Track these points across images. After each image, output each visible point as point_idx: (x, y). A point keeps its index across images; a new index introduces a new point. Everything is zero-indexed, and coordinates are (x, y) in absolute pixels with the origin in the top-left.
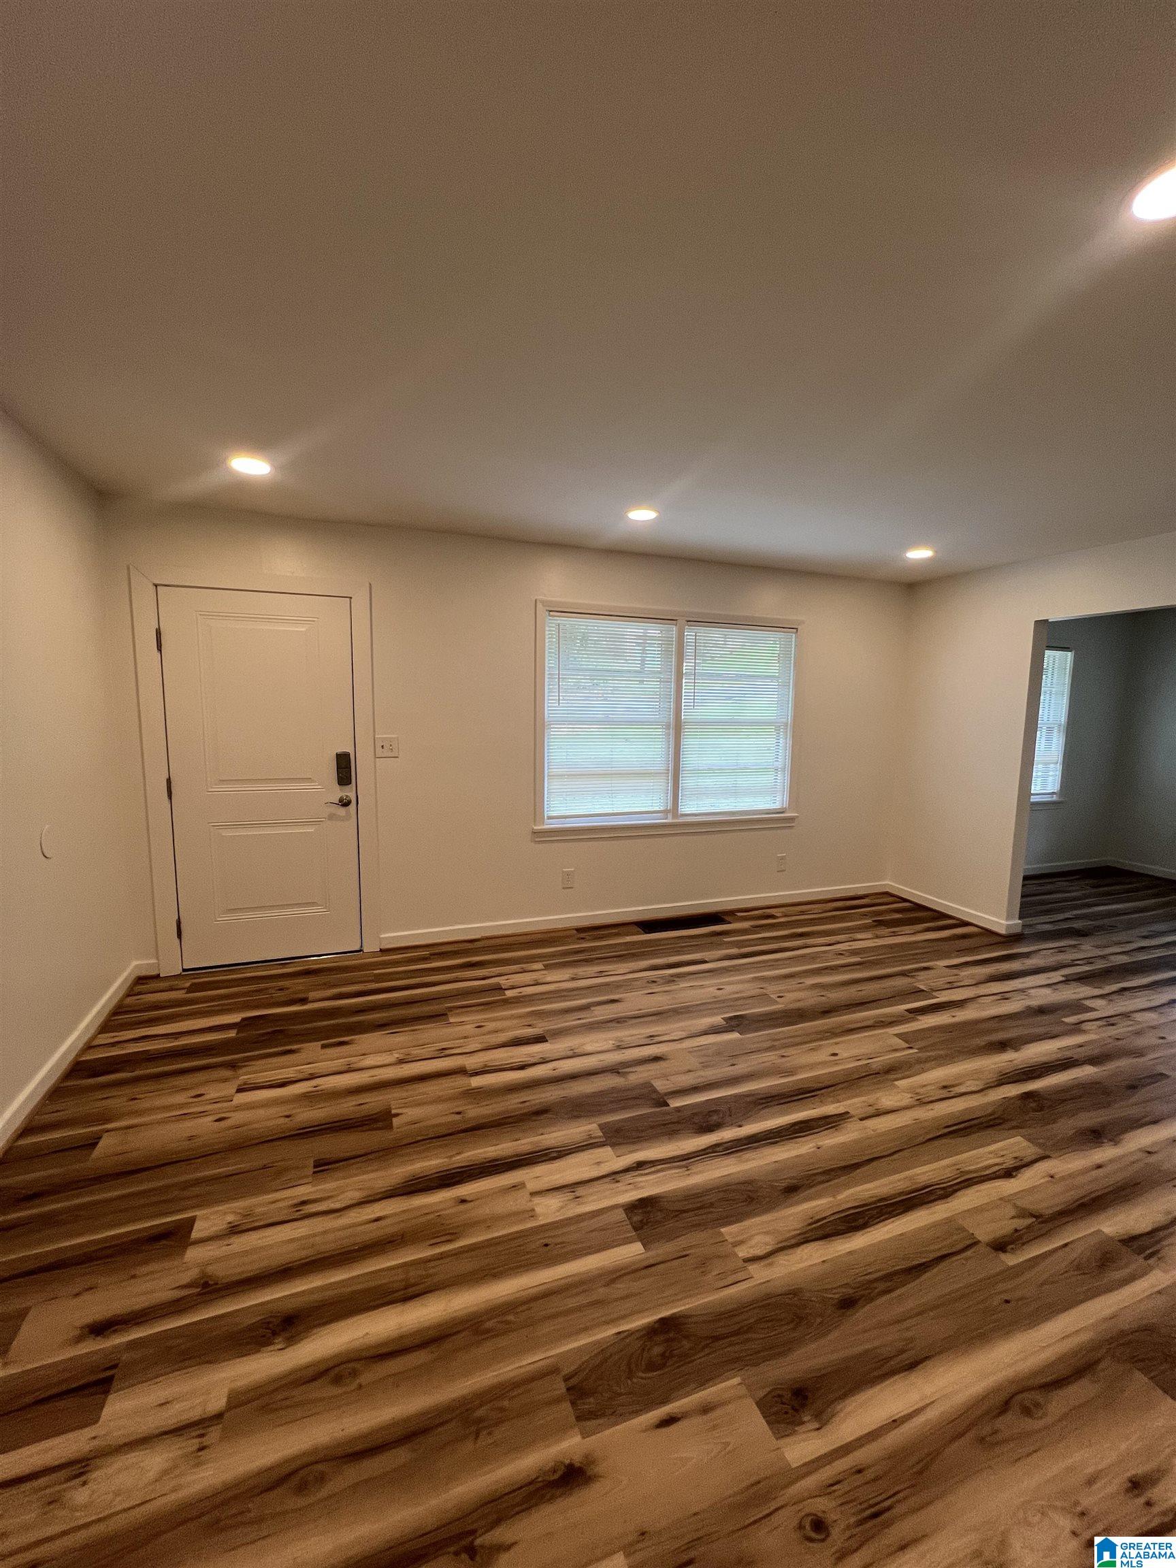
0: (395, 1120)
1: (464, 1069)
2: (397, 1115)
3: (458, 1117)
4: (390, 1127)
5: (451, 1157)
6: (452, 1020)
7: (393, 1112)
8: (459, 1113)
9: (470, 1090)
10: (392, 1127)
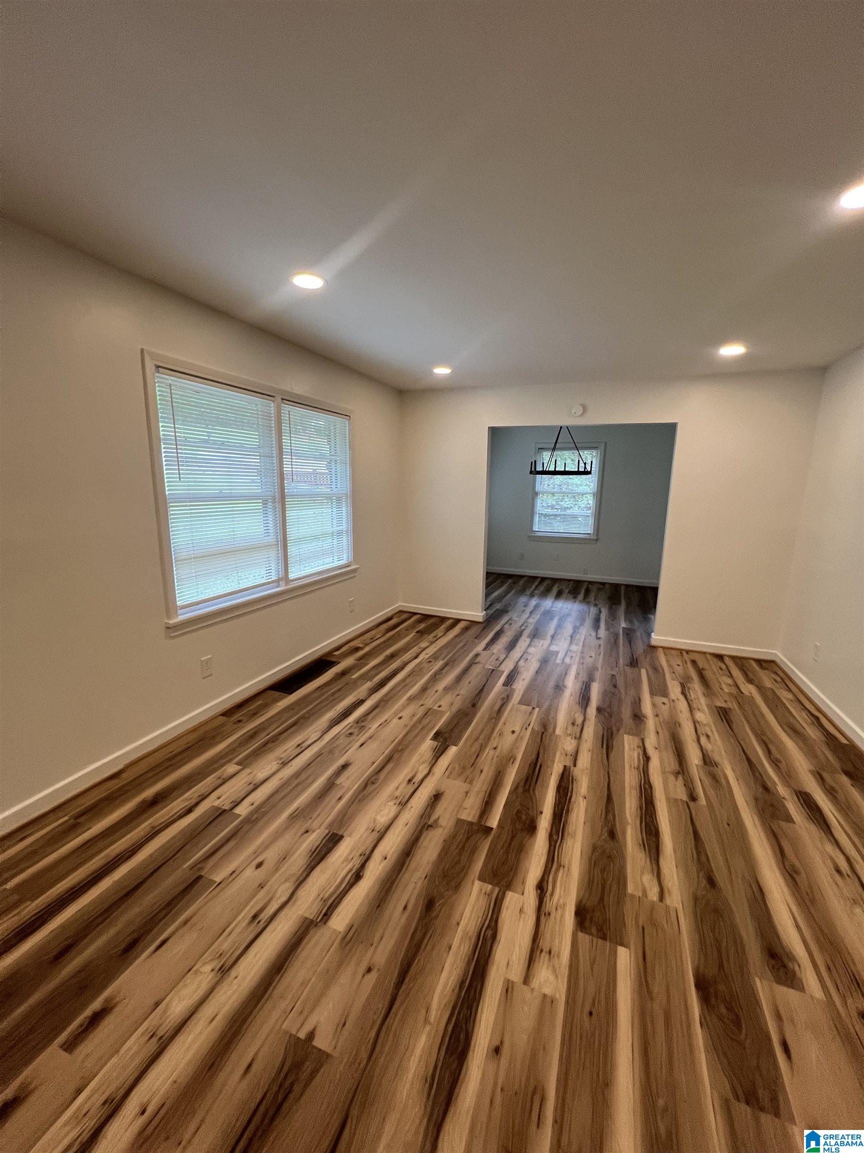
0: (316, 1043)
1: (307, 921)
2: (311, 1035)
3: (373, 976)
4: (323, 1057)
5: (426, 1021)
6: (218, 879)
7: (302, 1035)
8: (369, 970)
9: (344, 938)
10: (328, 1055)
